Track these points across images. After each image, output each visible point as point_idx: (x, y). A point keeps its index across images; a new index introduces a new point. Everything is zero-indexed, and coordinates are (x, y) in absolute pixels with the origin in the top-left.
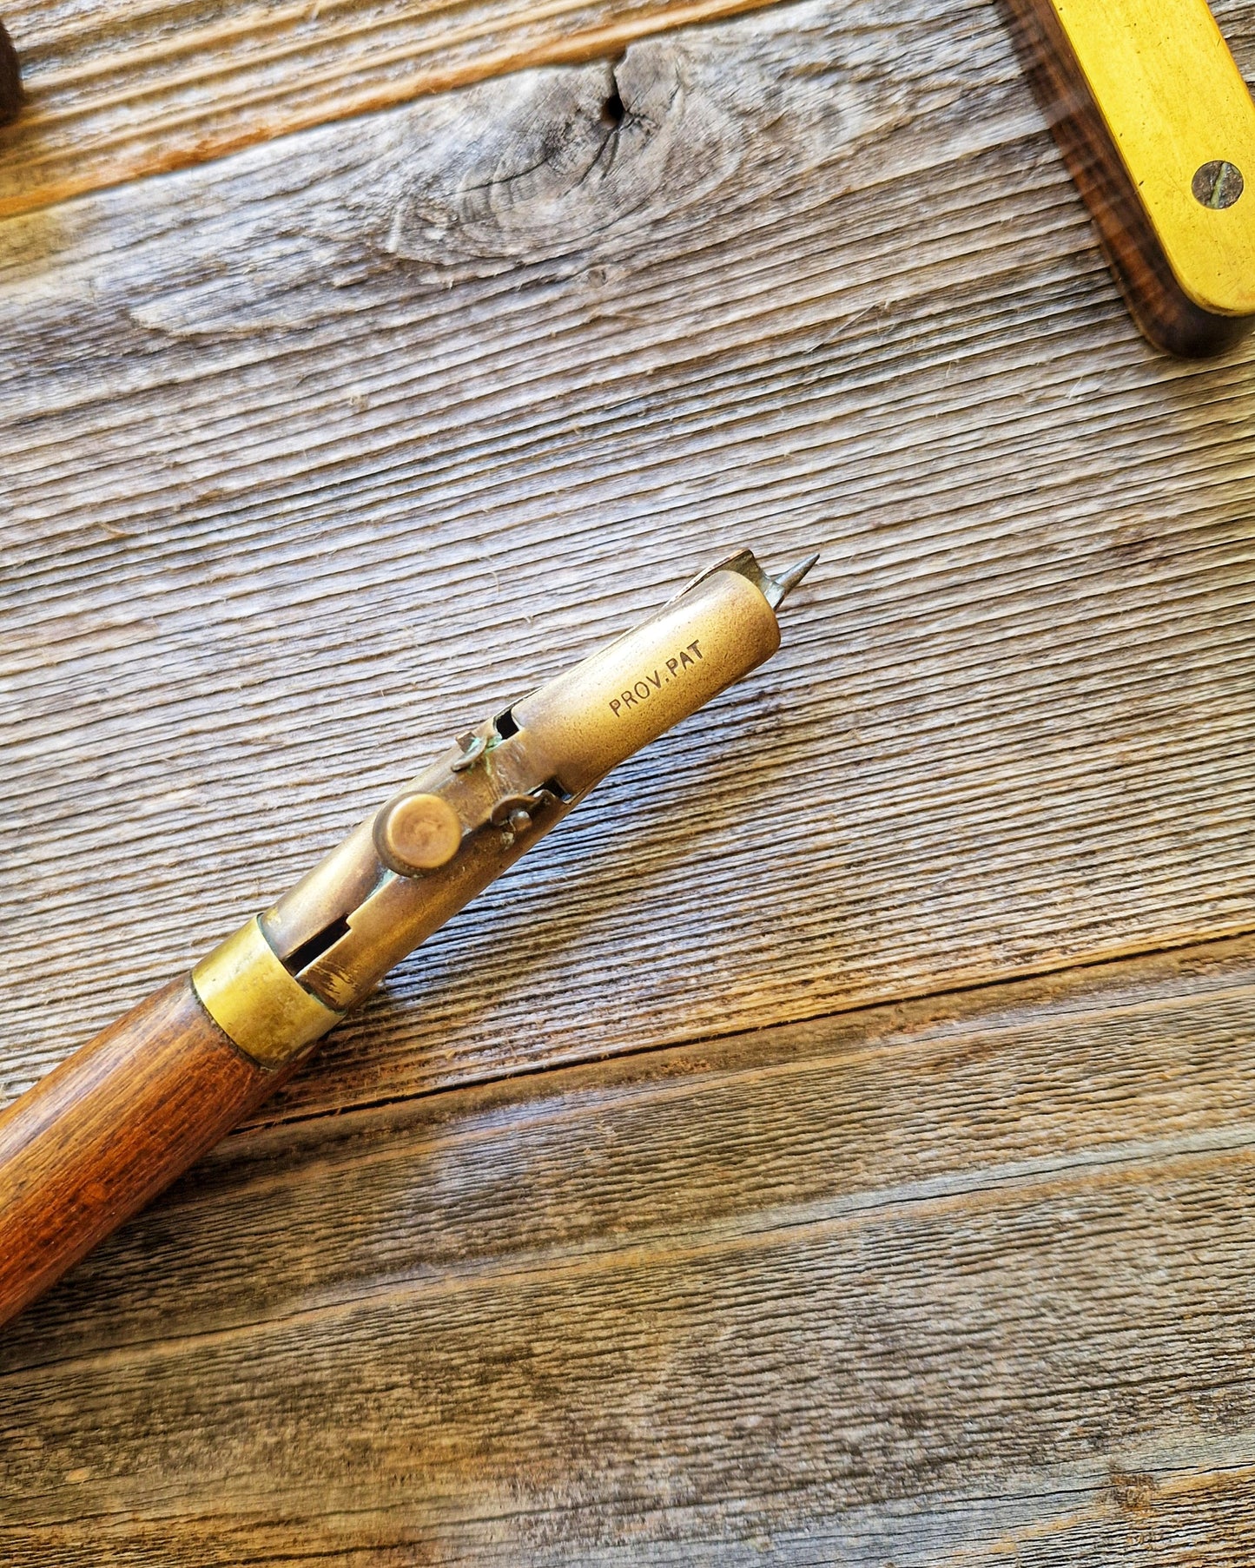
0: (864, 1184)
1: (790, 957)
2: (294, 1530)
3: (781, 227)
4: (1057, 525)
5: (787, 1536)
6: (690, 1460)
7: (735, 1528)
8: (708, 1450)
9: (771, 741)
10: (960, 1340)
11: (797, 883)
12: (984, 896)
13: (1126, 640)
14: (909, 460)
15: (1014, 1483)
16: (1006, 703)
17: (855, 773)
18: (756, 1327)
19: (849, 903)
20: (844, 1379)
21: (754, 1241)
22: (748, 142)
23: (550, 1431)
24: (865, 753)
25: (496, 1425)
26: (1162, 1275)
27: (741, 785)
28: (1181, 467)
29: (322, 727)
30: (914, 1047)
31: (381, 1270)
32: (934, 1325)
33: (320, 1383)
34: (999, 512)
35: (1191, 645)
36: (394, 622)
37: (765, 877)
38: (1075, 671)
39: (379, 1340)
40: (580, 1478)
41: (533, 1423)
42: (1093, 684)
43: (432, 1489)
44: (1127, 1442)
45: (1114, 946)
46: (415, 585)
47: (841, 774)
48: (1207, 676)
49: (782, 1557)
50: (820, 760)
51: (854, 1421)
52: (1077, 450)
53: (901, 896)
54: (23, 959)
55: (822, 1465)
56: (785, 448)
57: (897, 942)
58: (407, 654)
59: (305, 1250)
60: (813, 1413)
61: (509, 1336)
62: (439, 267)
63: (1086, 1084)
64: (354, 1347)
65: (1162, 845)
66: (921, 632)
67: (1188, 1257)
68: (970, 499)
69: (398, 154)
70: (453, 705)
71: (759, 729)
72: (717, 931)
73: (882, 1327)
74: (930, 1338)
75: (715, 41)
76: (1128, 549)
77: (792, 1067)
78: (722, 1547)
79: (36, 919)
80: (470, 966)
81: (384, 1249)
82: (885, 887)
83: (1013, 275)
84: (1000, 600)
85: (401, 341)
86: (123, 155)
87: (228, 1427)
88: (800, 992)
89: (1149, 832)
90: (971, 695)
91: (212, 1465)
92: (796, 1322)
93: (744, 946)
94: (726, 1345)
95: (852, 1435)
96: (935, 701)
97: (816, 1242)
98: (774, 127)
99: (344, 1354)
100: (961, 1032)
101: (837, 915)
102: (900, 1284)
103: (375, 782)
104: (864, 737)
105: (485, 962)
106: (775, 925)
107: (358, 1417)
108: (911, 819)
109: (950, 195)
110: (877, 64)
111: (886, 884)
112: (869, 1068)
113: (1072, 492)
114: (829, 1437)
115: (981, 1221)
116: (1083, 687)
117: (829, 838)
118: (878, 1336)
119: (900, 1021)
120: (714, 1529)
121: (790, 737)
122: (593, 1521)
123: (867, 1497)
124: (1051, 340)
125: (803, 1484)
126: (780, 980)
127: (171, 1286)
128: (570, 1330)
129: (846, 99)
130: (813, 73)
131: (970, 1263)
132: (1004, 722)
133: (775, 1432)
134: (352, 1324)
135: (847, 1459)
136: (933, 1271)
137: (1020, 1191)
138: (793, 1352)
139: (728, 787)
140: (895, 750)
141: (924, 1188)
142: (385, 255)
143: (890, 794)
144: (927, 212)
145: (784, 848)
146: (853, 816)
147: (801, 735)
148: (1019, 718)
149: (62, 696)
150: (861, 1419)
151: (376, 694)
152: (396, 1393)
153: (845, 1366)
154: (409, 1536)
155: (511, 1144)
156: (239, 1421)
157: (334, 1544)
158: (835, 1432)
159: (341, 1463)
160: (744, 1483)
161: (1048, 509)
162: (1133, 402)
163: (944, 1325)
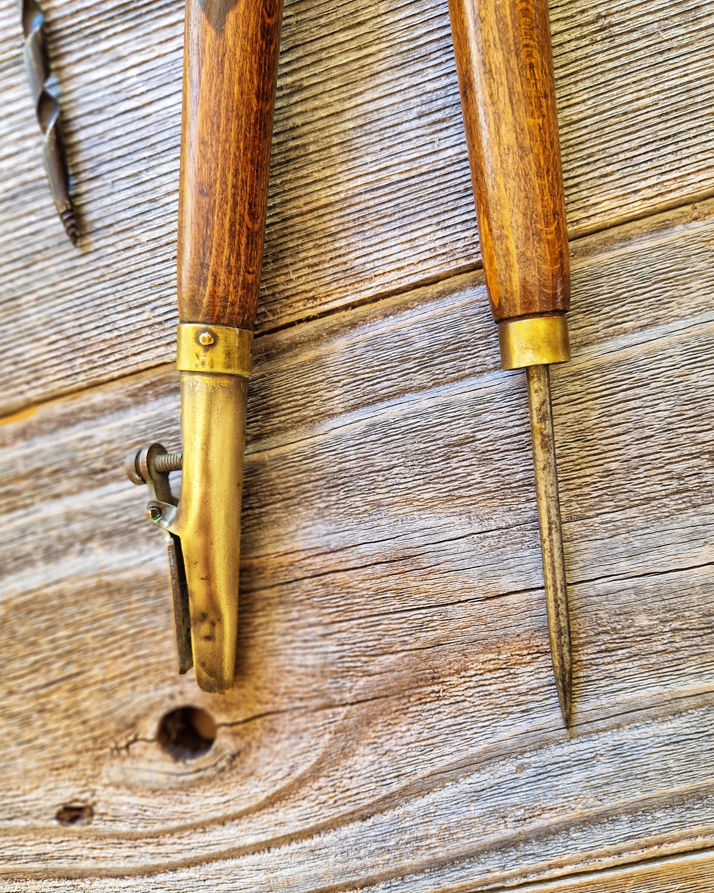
0: (678, 316)
1: (625, 177)
2: (339, 554)
5: (640, 532)
6: (578, 492)
7: (607, 530)
8: (588, 485)
9: (607, 45)
11: (628, 131)
17: (660, 59)
18: (614, 409)
19: (661, 140)
20: (672, 434)
21: (611, 357)
23: (490, 484)
24: (666, 45)
25: (456, 483)
27: (589, 75)
29: (326, 73)
30: (705, 228)
31: (381, 400)
33: (350, 469)
37: (607, 130)
39: (383, 441)
40: (510, 510)
41: (479, 480)
43: (419, 524)
47: (652, 60)
49: (637, 544)
50: (638, 54)
51: (678, 459)
53: (694, 131)
54: (156, 234)
55: (659, 488)
57: (692, 160)
58: (375, 21)
59: (336, 392)
60: (652, 457)
61: (461, 430)
64: (369, 446)
70: (405, 48)
71: (599, 38)
72: (578, 167)
73: (693, 400)
77: (630, 249)
78: (600, 542)
79: (161, 209)
80: (425, 206)
81: (383, 386)
82: (683, 127)
87: (295, 501)
91: (289, 523)
92: (637, 403)
93: (596, 174)
94: (596, 421)
95: (678, 468)
97: (649, 354)
99: (363, 450)
101: (654, 147)
102: (703, 373)
103: (360, 102)
104: (665, 36)
105: (434, 203)
106: (615, 159)
107: (373, 486)
108: (697, 84)
111: (684, 125)
112: (677, 244)
114: (663, 470)
118: (691, 406)
119: (695, 214)
120: (594, 532)
121: (618, 41)
122: (519, 534)
123: (689, 504)
125: (649, 500)
126: (619, 192)
127: (257, 421)
128: (498, 423)
133: (628, 470)
134: (366, 433)
135: (675, 483)
138: (636, 421)
139: (581, 77)
140: (685, 42)
143: (684, 69)
145: (619, 110)
146: (661, 86)
147: (625, 38)
150: (682, 458)
152: (395, 471)
153: (671, 427)
154: (409, 552)
155: (456, 316)
156: (302, 496)
157: (364, 562)
158: (667, 467)
159: (365, 515)
160: (612, 503)
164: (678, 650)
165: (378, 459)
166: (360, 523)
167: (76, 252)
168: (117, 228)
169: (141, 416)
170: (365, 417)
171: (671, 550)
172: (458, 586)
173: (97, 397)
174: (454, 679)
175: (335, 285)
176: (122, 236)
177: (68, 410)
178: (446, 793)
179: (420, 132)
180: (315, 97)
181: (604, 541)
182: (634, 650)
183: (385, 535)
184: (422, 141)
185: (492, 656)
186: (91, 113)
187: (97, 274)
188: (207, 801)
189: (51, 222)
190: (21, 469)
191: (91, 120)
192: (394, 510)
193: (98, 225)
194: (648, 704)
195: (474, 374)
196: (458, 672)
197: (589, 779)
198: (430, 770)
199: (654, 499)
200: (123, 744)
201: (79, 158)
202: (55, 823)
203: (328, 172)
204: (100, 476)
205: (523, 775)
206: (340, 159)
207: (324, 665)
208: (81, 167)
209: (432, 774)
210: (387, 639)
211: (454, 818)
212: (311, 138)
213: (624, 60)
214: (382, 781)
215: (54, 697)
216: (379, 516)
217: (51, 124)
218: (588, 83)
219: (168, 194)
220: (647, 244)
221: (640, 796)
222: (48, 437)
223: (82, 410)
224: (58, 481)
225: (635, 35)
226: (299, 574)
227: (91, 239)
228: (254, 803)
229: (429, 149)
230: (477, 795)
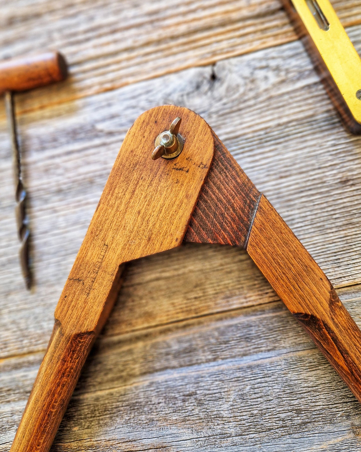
0: (283, 347)
2: (133, 443)
3: (255, 105)
4: (326, 176)
5: (266, 444)
6: (239, 423)
7: (252, 442)
8: (244, 420)
10: (310, 389)
13: (345, 205)
15: (327, 428)
16: (315, 221)
18: (256, 386)
20: (280, 400)
21: (256, 363)
22: (246, 85)
23: (202, 415)
25: (187, 413)
28: (357, 162)
31: (157, 371)
32: (303, 385)
33: (140, 402)
38: (332, 213)
39: (156, 390)
40: (210, 428)
41: (197, 413)
42: (337, 216)
43: (170, 431)
44: (356, 417)
45: (346, 283)
51: (283, 412)
52: (330, 158)
55: (274, 424)
60: (272, 410)
61: (190, 389)
64: (149, 392)
68: (304, 170)
69: (161, 88)
73: (289, 386)
74: (302, 389)
75: (238, 61)
76: (344, 182)
77: (264, 316)
78: (248, 447)
81: (157, 365)
83: (312, 116)
84: (313, 195)
87: (115, 415)
88: (265, 296)
89: (353, 254)
90: (307, 219)
91: (112, 425)
92: (266, 384)
94: (248, 391)
95: (283, 416)
97: (271, 363)
98: (253, 81)
99: (147, 394)
102: (294, 374)
107: (151, 411)
109: (296, 97)
110: (277, 66)
113: (330, 168)
114: (276, 416)
116: (335, 217)
118: (288, 388)
120: (246, 442)
122: (214, 440)
123: (287, 433)
124: (322, 131)
125: (270, 430)
128: (206, 387)
129: (270, 74)
130: (262, 68)
131: (312, 368)
132: (315, 226)
133: (262, 415)
134: (149, 386)
135: (281, 422)
136: (302, 370)
138: (266, 393)
144: (291, 101)
148: (319, 225)
150: (285, 411)
152: (161, 405)
153: (280, 396)
154: (164, 445)
156: (118, 413)
157: (144, 447)
158: (278, 415)
159: (146, 424)
160: (254, 430)
161: (324, 172)
162: (344, 146)
163: (306, 385)
166: (143, 428)
167: (28, 292)
168: (47, 283)
170: (149, 379)
173: (31, 358)
177: (18, 362)
181: (250, 447)
183: (154, 435)
186: (41, 233)
187: (37, 303)
189: (18, 278)
192: (159, 424)
193: (39, 281)
199: (272, 429)
216: (152, 426)
223: (24, 362)
224: (9, 395)
227: (36, 287)
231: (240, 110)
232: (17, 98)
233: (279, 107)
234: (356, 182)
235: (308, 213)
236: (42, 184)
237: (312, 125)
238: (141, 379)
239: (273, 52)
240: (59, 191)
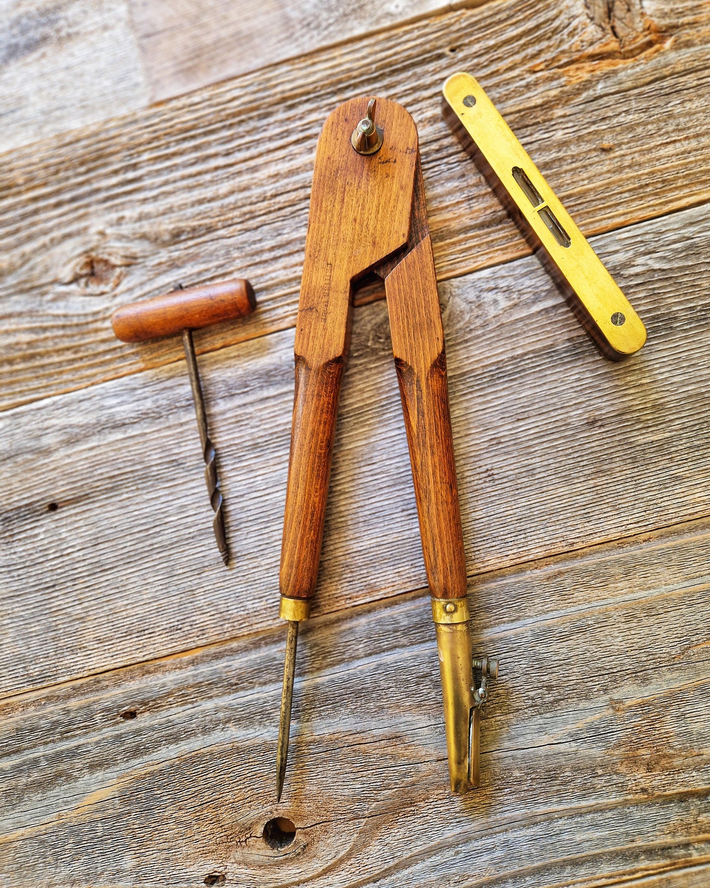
0: (530, 616)
1: (502, 548)
2: (362, 735)
3: (483, 335)
4: (571, 417)
7: (497, 725)
9: (491, 484)
10: (561, 662)
11: (502, 526)
12: (558, 527)
13: (593, 450)
14: (525, 400)
15: (581, 706)
16: (560, 469)
17: (517, 492)
19: (519, 531)
20: (528, 676)
21: (497, 635)
22: (472, 311)
24: (519, 486)
25: (423, 697)
26: (620, 639)
27: (483, 498)
28: (605, 399)
30: (541, 573)
31: (384, 651)
32: (553, 658)
33: (368, 688)
34: (553, 414)
35: (612, 450)
36: (376, 454)
37: (493, 525)
38: (579, 459)
39: (385, 673)
42: (585, 463)
43: (403, 719)
44: (615, 691)
45: (598, 540)
46: (382, 442)
47: (512, 493)
48: (618, 459)
49: (513, 733)
50: (506, 489)
51: (531, 690)
52: (574, 395)
53: (534, 528)
54: (269, 561)
55: (522, 704)
56: (489, 398)
57: (534, 542)
58: (381, 463)
59: (360, 647)
60: (518, 688)
61: (425, 669)
62: (384, 350)
63: (593, 582)
64: (377, 676)
65: (609, 509)
66: (533, 450)
67: (627, 633)
68: (544, 410)
69: (370, 318)
71: (488, 480)
73: (537, 660)
74: (552, 663)
75: (460, 282)
76: (592, 423)
77: (505, 582)
79: (272, 549)
81: (385, 645)
82: (528, 526)
83: (551, 346)
84: (555, 440)
85: (374, 371)
86: (287, 320)
87: (339, 704)
88: (505, 559)
89: (605, 506)
90: (549, 468)
91: (335, 717)
92: (512, 660)
93: (489, 546)
95: (532, 694)
96: (539, 470)
97: (516, 635)
98: (479, 306)
99: (375, 678)
100: (554, 568)
101: (515, 535)
102: (541, 646)
103: (372, 502)
104: (519, 481)
106: (497, 539)
107: (379, 698)
108: (534, 505)
109: (532, 323)
110: (508, 286)
112: (528, 581)
113: (574, 407)
114: (524, 695)
115: (565, 625)
116: (582, 464)
117: (511, 512)
118: (536, 663)
119: (536, 566)
121: (497, 482)
123: (538, 713)
124: (564, 364)
125: (518, 710)
126: (499, 555)
127: (319, 660)
129: (500, 297)
130: (490, 290)
131: (563, 638)
132: (559, 475)
133: (508, 694)
134: (376, 669)
135: (530, 701)
136: (551, 642)
137: (576, 616)
138: (512, 669)
139: (479, 498)
140: (529, 485)
141: (547, 616)
142: (368, 347)
143: (527, 498)
144: (526, 329)
145: (498, 516)
146: (517, 505)
147: (500, 482)
148: (564, 474)
149: (278, 481)
150: (534, 689)
151: (372, 475)
152: (391, 690)
153: (527, 673)
154: (398, 734)
155: (421, 610)
156: (343, 702)
157: (376, 739)
158: (525, 693)
159: (376, 713)
160: (501, 711)
161: (567, 412)
162: (590, 380)
163: (556, 658)
164: (534, 790)
165: (382, 683)
166: (373, 717)
167: (226, 568)
168: (249, 557)
169: (258, 655)
170: (375, 660)
171: (529, 737)
172: (424, 753)
173: (234, 645)
174: (422, 804)
175: (361, 593)
176: (251, 561)
177: (218, 650)
178: (418, 867)
179: (403, 519)
180: (351, 497)
182: (513, 789)
183: (386, 724)
184: (404, 523)
185: (441, 791)
186: (236, 497)
187: (237, 580)
188: (289, 872)
189: (213, 551)
190: (191, 681)
191: (237, 500)
192: (390, 711)
193: (239, 554)
194: (520, 818)
195: (430, 640)
196: (424, 800)
197: (492, 859)
198: (410, 854)
199: (520, 710)
200: (244, 839)
201: (229, 520)
202: (203, 884)
203: (357, 535)
204: (234, 687)
205: (458, 857)
206: (363, 529)
207: (354, 795)
208: (231, 524)
209: (411, 857)
210: (387, 781)
211: (423, 881)
212: (349, 517)
213: (500, 492)
214: (384, 860)
215: (205, 811)
216: (382, 714)
217: (218, 508)
218: (483, 502)
219: (276, 541)
220: (513, 580)
221: (517, 868)
222: (207, 665)
223: (226, 650)
224: (211, 689)
225: (505, 480)
226: (340, 745)
227: (235, 561)
228: (316, 873)
229: (407, 527)
230: (434, 868)
231: (466, 341)
232: (194, 333)
233: (512, 337)
234: (605, 422)
235: (551, 461)
236: (233, 439)
237: (552, 356)
238: (366, 661)
239: (502, 270)
240: (255, 446)
